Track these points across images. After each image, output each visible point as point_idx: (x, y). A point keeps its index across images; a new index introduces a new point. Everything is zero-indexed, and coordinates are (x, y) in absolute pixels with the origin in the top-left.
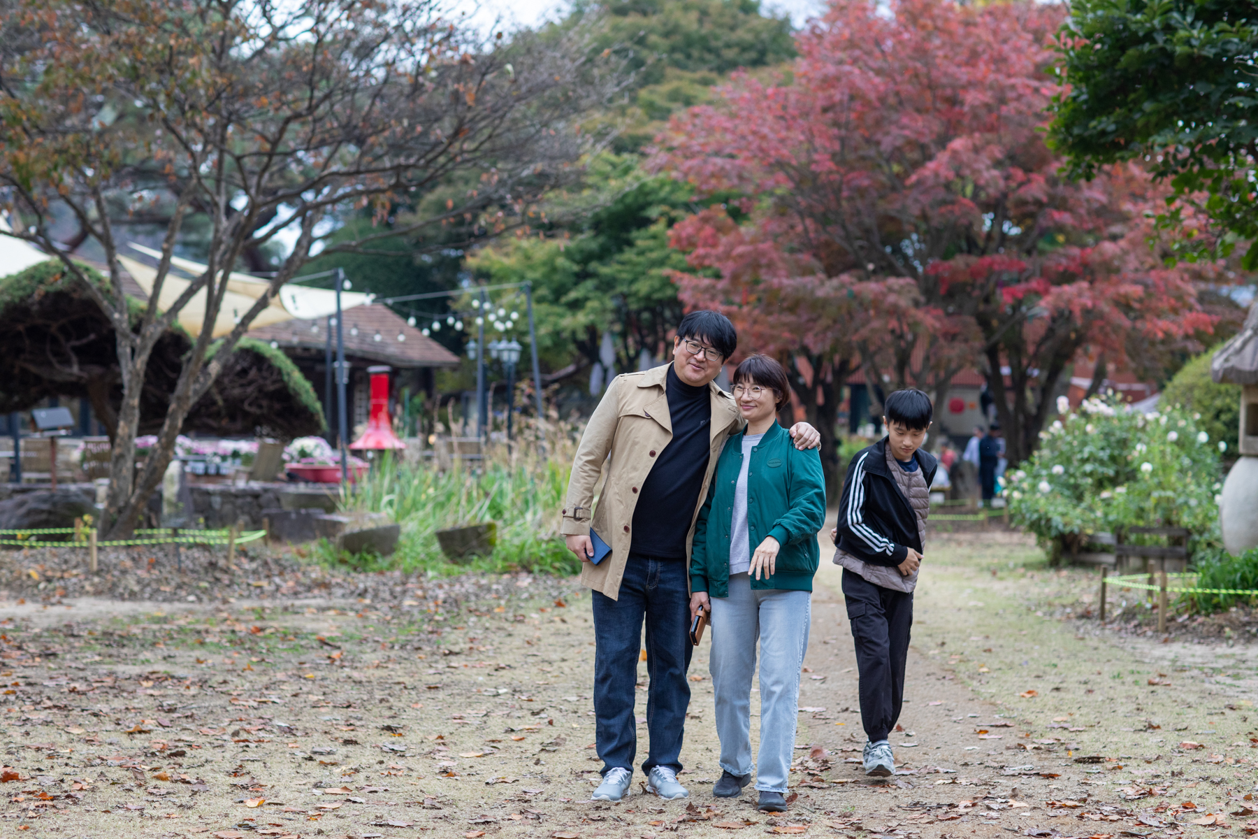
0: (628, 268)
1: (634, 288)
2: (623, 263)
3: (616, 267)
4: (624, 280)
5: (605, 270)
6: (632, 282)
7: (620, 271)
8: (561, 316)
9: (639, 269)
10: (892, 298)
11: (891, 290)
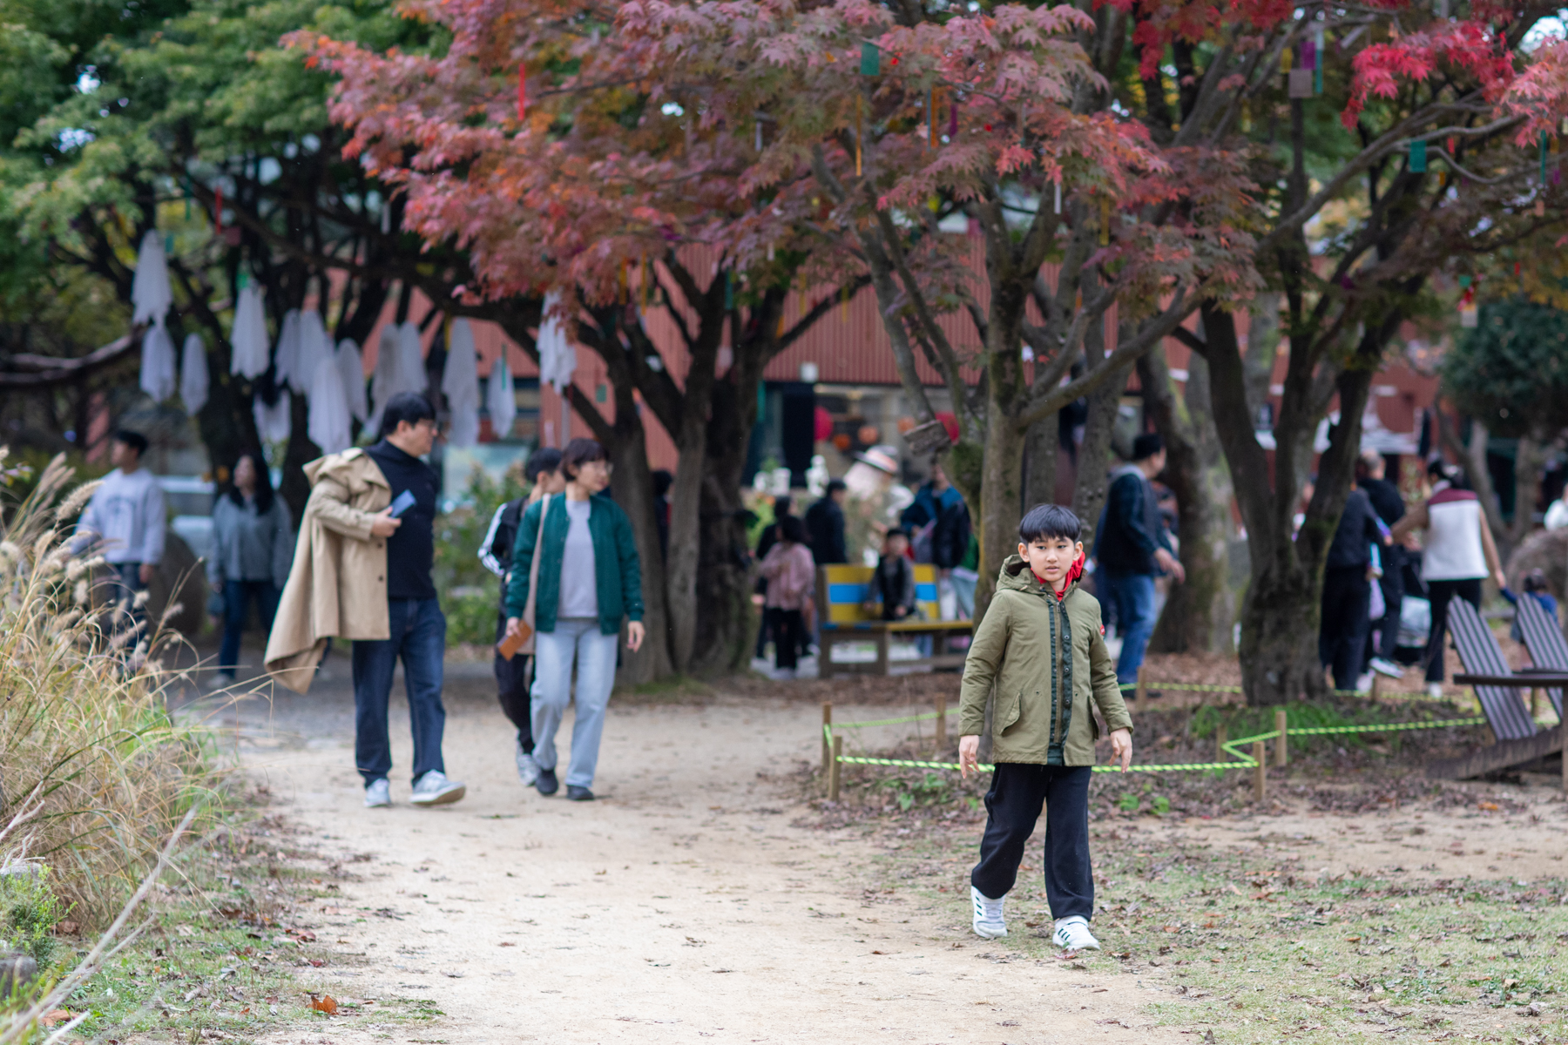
0: (198, 50)
1: (215, 103)
2: (189, 39)
3: (167, 47)
4: (189, 83)
5: (134, 58)
6: (209, 89)
7: (176, 60)
8: (20, 182)
9: (230, 53)
10: (1017, 70)
11: (1011, 43)
